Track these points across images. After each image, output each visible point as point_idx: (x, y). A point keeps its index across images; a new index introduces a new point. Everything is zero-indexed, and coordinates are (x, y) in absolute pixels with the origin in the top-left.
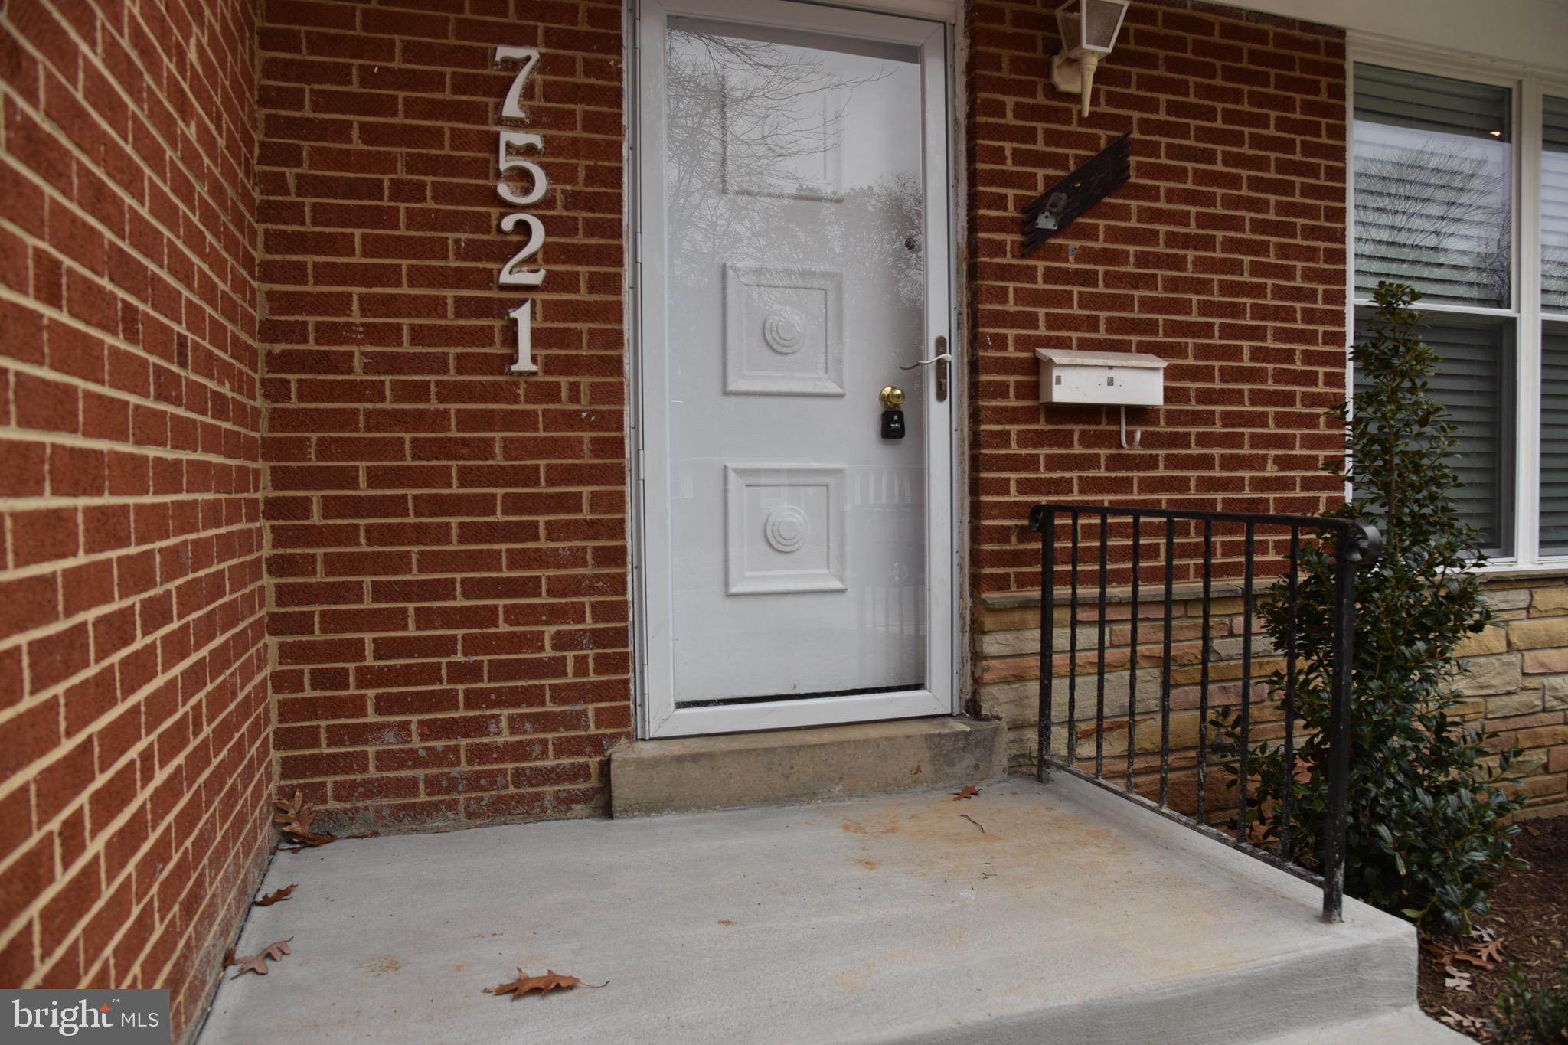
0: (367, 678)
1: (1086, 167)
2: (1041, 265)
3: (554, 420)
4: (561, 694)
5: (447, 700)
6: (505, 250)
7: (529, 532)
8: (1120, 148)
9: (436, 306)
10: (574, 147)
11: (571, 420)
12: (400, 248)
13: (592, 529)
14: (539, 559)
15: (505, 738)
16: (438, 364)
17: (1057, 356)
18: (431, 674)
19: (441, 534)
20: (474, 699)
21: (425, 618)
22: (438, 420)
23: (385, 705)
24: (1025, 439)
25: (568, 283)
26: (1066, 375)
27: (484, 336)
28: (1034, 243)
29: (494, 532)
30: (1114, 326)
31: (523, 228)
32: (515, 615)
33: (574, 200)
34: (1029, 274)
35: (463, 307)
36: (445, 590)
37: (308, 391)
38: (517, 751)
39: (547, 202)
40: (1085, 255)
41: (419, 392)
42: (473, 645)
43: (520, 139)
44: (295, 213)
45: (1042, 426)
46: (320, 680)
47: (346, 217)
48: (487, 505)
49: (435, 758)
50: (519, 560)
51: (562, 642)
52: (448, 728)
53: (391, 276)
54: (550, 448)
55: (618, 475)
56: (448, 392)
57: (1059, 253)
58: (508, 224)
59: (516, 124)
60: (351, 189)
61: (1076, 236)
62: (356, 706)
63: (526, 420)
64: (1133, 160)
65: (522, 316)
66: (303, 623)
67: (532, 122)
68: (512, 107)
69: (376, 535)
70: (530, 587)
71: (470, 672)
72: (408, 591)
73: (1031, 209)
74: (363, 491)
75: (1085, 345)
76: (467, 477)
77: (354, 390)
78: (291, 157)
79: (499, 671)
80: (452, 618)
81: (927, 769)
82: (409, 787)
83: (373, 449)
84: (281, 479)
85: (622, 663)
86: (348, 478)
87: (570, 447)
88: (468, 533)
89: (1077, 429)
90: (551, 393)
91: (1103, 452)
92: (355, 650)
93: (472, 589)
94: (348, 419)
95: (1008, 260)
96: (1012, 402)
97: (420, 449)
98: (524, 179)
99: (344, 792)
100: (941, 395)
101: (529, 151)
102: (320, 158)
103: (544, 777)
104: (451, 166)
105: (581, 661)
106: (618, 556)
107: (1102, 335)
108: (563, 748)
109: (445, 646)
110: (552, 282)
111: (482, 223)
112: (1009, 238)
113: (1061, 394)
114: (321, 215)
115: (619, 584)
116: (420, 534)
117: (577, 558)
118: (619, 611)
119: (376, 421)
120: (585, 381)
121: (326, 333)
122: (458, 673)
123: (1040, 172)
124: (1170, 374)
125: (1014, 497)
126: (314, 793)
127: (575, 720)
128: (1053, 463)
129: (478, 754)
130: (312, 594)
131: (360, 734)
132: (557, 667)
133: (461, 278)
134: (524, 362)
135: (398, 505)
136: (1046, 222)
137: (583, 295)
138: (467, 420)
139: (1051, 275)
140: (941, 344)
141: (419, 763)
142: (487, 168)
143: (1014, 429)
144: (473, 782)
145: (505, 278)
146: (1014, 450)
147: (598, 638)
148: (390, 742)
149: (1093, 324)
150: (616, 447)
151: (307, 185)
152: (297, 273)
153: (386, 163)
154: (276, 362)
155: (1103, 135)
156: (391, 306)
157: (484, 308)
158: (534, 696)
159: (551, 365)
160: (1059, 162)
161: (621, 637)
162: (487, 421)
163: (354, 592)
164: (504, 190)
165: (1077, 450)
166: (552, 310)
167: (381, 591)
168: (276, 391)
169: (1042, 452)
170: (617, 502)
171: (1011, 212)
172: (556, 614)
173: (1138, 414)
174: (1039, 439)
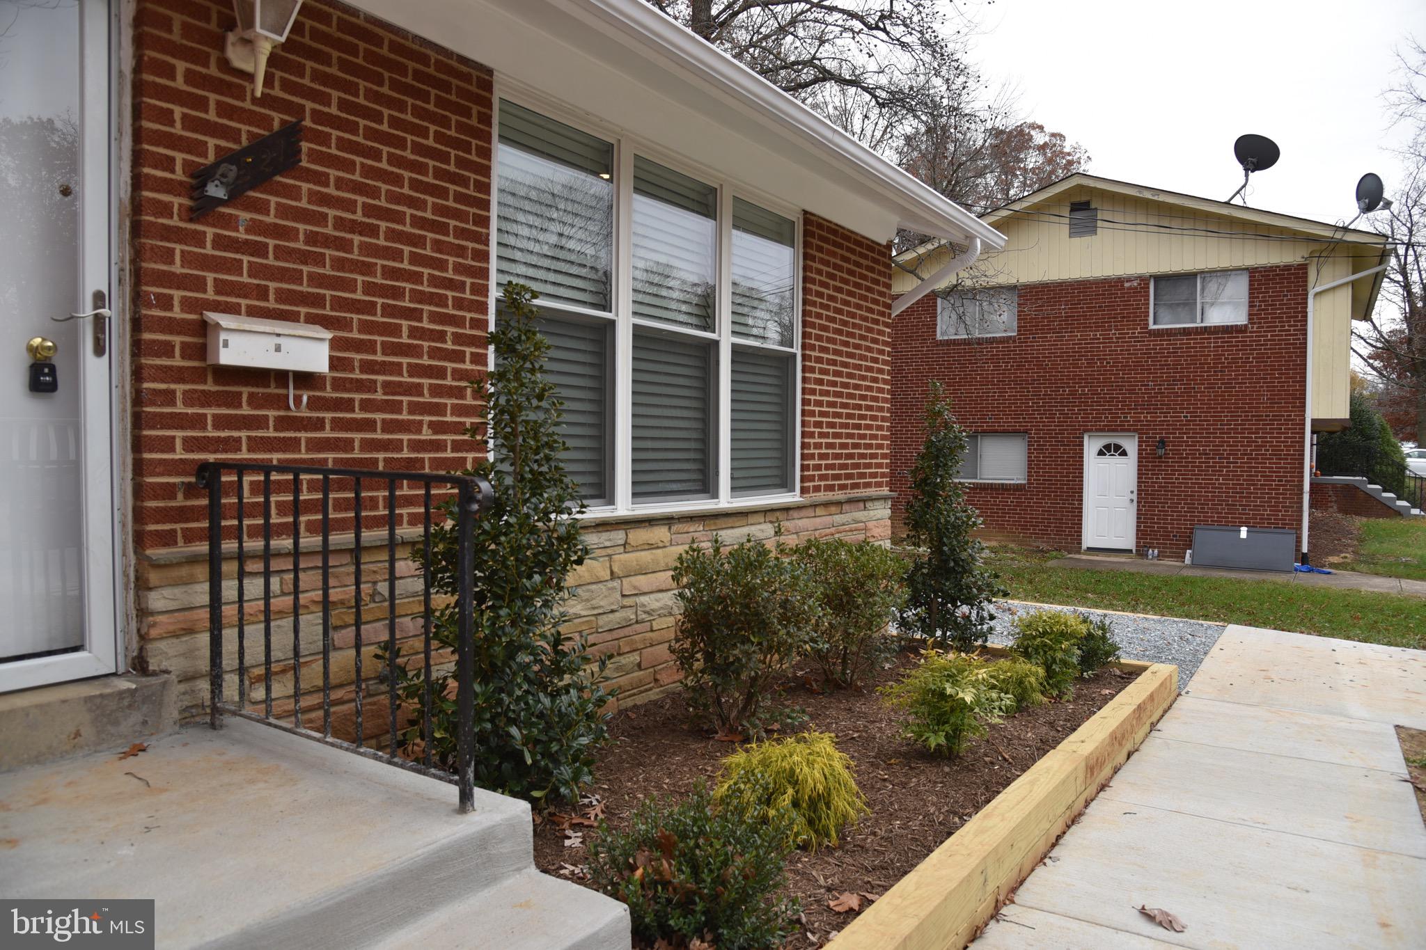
1: (258, 145)
2: (210, 232)
8: (292, 133)
17: (225, 320)
24: (190, 399)
26: (233, 339)
28: (202, 209)
30: (282, 296)
34: (199, 239)
40: (254, 227)
45: (210, 387)
57: (230, 223)
61: (246, 208)
64: (305, 146)
73: (201, 176)
75: (254, 312)
81: (88, 732)
89: (245, 391)
91: (272, 414)
95: (175, 222)
96: (178, 362)
100: (99, 350)
107: (272, 304)
112: (176, 201)
113: (224, 357)
123: (212, 142)
124: (335, 344)
125: (179, 454)
128: (220, 423)
136: (215, 190)
139: (219, 242)
140: (99, 298)
143: (180, 388)
146: (180, 408)
149: (263, 293)
155: (277, 118)
160: (232, 135)
165: (246, 411)
169: (210, 412)
171: (179, 175)
173: (305, 379)
174: (206, 399)
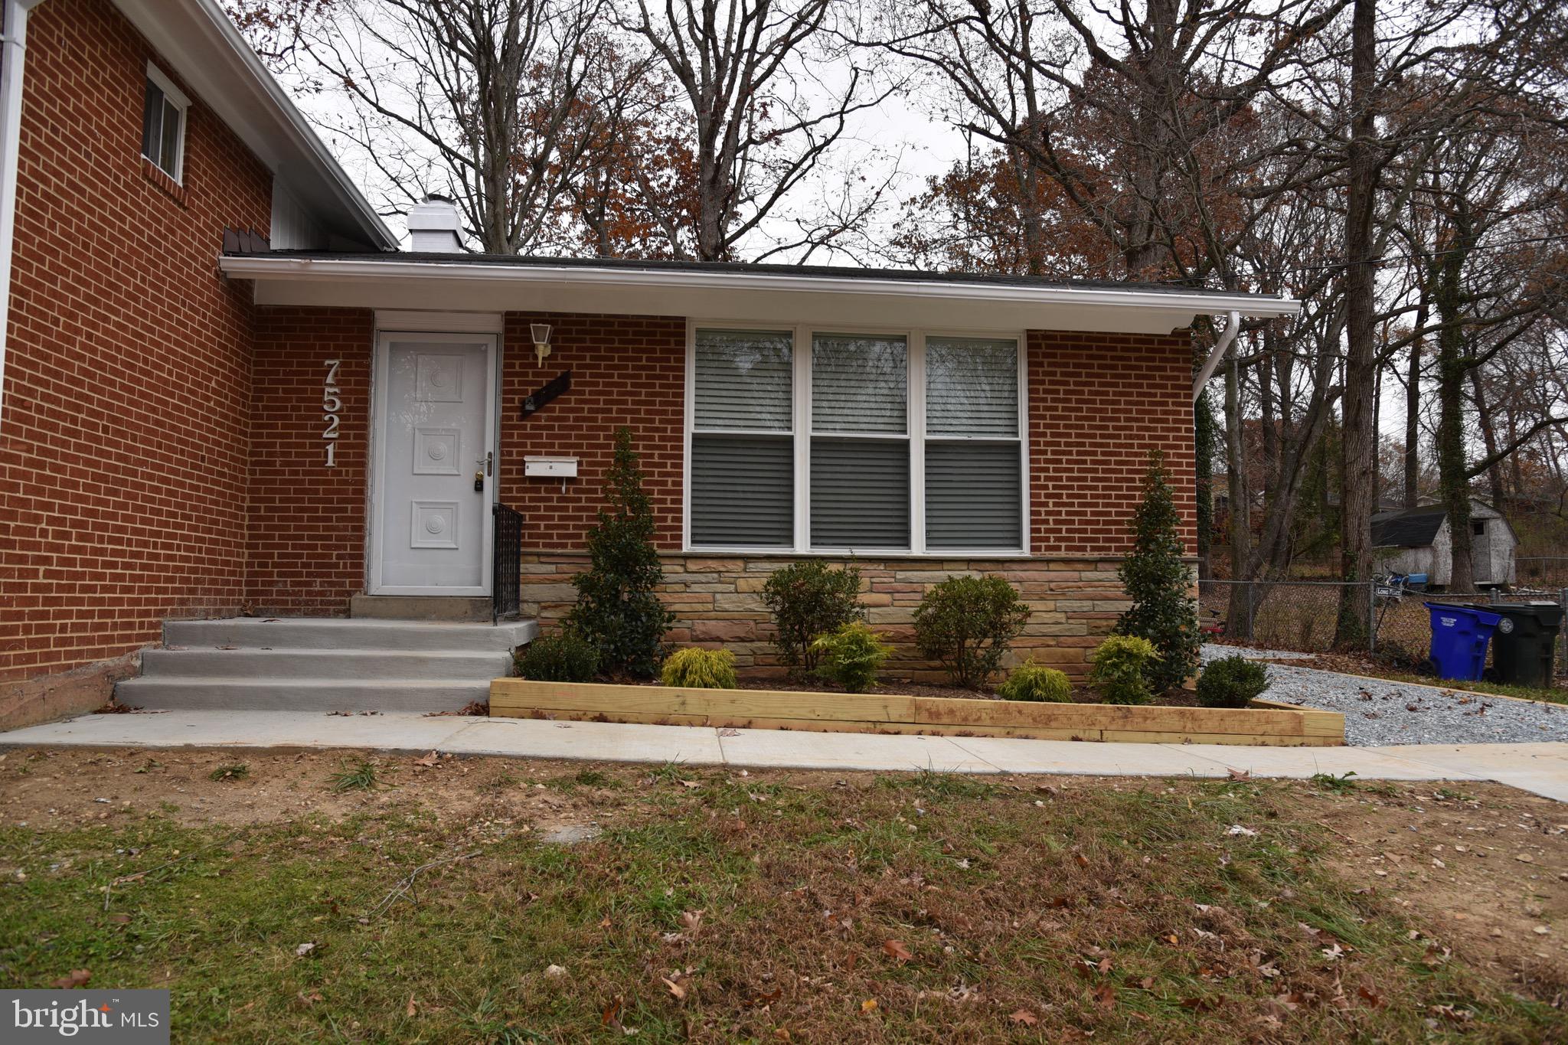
0: (275, 566)
1: (550, 384)
2: (529, 424)
3: (340, 482)
4: (337, 575)
5: (300, 574)
6: (326, 426)
7: (330, 519)
8: (567, 376)
9: (303, 445)
10: (351, 392)
11: (346, 482)
12: (293, 426)
13: (351, 520)
14: (333, 529)
15: (318, 588)
16: (303, 464)
17: (526, 458)
18: (295, 565)
19: (301, 519)
20: (309, 574)
21: (294, 547)
22: (302, 482)
23: (280, 574)
24: (519, 490)
25: (347, 437)
26: (532, 465)
27: (318, 455)
28: (525, 415)
29: (319, 519)
30: (561, 446)
31: (332, 419)
32: (323, 547)
33: (350, 409)
34: (524, 427)
35: (312, 445)
36: (301, 537)
37: (262, 473)
38: (321, 593)
39: (341, 410)
40: (549, 419)
41: (296, 473)
42: (309, 556)
43: (332, 390)
44: (261, 417)
45: (527, 485)
46: (260, 565)
47: (276, 417)
48: (316, 510)
49: (294, 593)
50: (326, 528)
51: (339, 557)
52: (299, 584)
53: (290, 436)
54: (338, 491)
55: (363, 501)
56: (306, 473)
57: (539, 419)
58: (327, 418)
59: (331, 385)
60: (279, 409)
61: (545, 412)
62: (271, 574)
63: (330, 482)
64: (573, 380)
65: (330, 448)
66: (256, 546)
67: (337, 384)
68: (330, 379)
69: (281, 519)
70: (329, 538)
71: (309, 565)
72: (289, 537)
73: (523, 402)
74: (277, 504)
75: (548, 454)
76: (310, 501)
77: (276, 472)
78: (261, 399)
79: (317, 565)
80: (303, 547)
81: (470, 612)
82: (286, 602)
83: (281, 491)
84: (252, 500)
85: (361, 566)
86: (273, 500)
87: (345, 492)
88: (310, 519)
89: (543, 487)
90: (339, 473)
91: (555, 496)
92: (271, 556)
93: (310, 537)
94: (274, 482)
95: (515, 422)
96: (514, 476)
97: (296, 491)
98: (333, 403)
99: (265, 602)
100: (489, 474)
101: (335, 394)
102: (270, 399)
103: (330, 603)
104: (310, 400)
105: (345, 564)
106: (361, 529)
107: (556, 449)
108: (337, 594)
109: (300, 556)
110: (341, 437)
111: (320, 418)
112: (515, 414)
113: (528, 473)
114: (269, 417)
115: (362, 538)
116: (294, 519)
117: (346, 529)
118: (361, 547)
119: (283, 482)
120: (351, 469)
121: (269, 454)
122: (304, 565)
123: (530, 389)
124: (580, 464)
126: (256, 602)
127: (343, 584)
128: (531, 499)
129: (308, 593)
130: (259, 537)
131: (271, 583)
132: (337, 566)
133: (311, 436)
134: (330, 463)
135: (288, 509)
136: (530, 407)
137: (352, 441)
138: (311, 482)
139: (533, 427)
140: (490, 454)
141: (289, 594)
142: (321, 400)
143: (515, 486)
144: (307, 603)
145: (325, 435)
146: (514, 494)
147: (351, 556)
148: (280, 587)
149: (552, 445)
150: (362, 492)
151: (265, 408)
152: (261, 435)
153: (290, 400)
154: (253, 464)
155: (559, 372)
156: (289, 445)
157: (318, 446)
158: (329, 575)
159: (340, 464)
160: (539, 383)
161: (361, 557)
162: (317, 482)
163: (273, 537)
164: (326, 407)
165: (543, 494)
166: (341, 446)
167: (281, 537)
168: (252, 472)
169: (527, 495)
170: (361, 510)
171: (517, 404)
172: (337, 547)
173: (565, 480)
174: (526, 490)
